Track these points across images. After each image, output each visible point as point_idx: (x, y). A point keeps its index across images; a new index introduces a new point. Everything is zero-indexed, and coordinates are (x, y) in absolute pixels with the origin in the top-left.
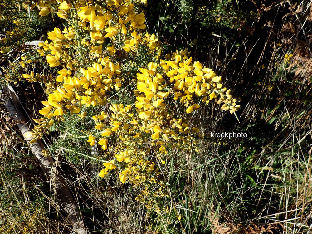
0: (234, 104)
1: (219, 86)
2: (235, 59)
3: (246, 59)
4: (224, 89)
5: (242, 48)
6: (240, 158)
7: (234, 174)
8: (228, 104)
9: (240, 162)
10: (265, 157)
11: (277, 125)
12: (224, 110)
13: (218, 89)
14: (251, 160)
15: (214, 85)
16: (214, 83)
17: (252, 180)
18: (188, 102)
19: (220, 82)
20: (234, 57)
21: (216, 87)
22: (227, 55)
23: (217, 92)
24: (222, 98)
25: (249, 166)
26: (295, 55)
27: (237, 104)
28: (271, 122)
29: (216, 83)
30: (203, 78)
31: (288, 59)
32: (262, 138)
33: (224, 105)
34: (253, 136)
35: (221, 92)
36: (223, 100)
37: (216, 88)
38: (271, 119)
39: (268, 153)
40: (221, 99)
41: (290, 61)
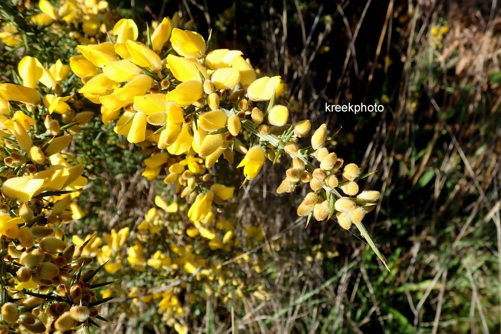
0: (351, 188)
1: (278, 115)
2: (327, 49)
3: (352, 46)
4: (301, 129)
5: (337, 21)
6: (369, 272)
7: (362, 318)
8: (328, 190)
9: (371, 280)
10: (422, 258)
11: (438, 185)
12: (313, 219)
13: (277, 131)
14: (394, 272)
15: (256, 115)
16: (254, 104)
17: (404, 320)
18: (191, 181)
19: (280, 100)
20: (324, 43)
21: (266, 121)
22: (307, 41)
23: (274, 141)
24: (296, 166)
25: (392, 284)
26: (452, 28)
27: (362, 184)
28: (425, 181)
29: (262, 105)
30: (207, 90)
31: (440, 37)
32: (410, 217)
33: (310, 197)
34: (392, 217)
35: (289, 142)
36: (304, 176)
37: (265, 128)
38: (423, 174)
39: (426, 248)
40: (294, 174)
41: (442, 41)
